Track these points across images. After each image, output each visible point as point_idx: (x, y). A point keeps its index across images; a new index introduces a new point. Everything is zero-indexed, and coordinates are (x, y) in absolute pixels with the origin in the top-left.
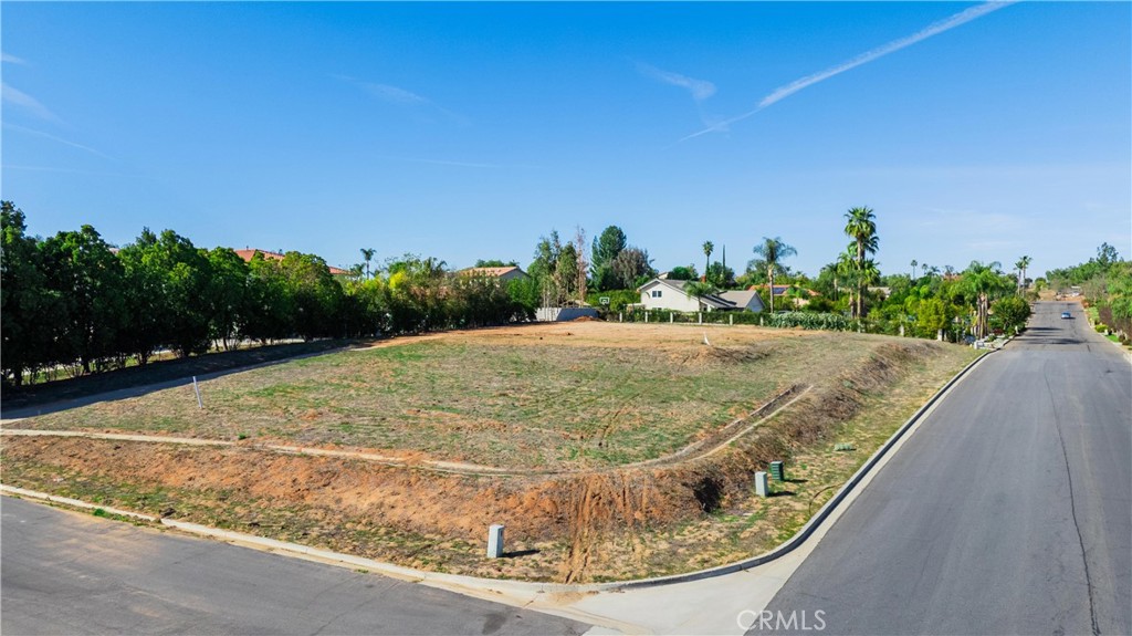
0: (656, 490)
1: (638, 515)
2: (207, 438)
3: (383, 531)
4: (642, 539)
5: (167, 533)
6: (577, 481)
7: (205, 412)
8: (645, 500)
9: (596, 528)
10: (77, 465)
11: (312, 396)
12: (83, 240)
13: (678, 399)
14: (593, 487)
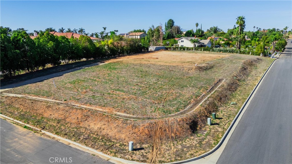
0: (178, 126)
1: (173, 135)
2: (56, 100)
3: (100, 138)
4: (174, 144)
5: (42, 136)
6: (155, 123)
7: (56, 89)
8: (175, 130)
9: (160, 139)
10: (22, 108)
11: (85, 84)
12: (23, 36)
13: (186, 86)
14: (160, 125)
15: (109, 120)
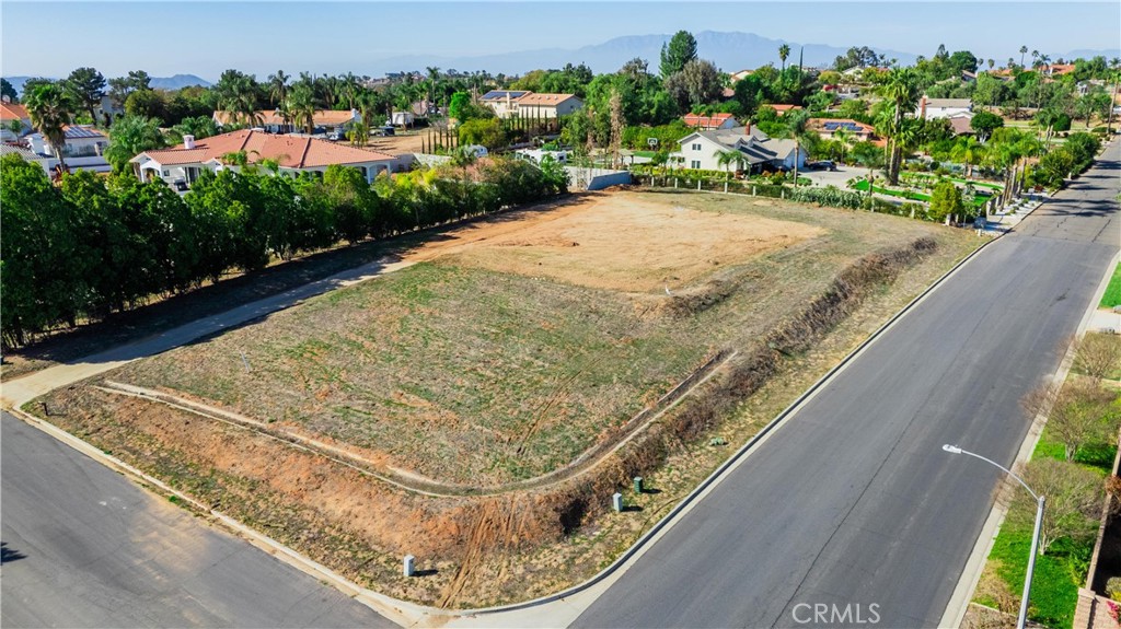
0: (532, 516)
1: (515, 539)
2: (248, 415)
3: (347, 538)
4: (510, 562)
5: (214, 528)
7: (251, 377)
8: (522, 525)
9: (482, 550)
10: (161, 436)
11: (330, 362)
13: (608, 380)
15: (373, 492)
